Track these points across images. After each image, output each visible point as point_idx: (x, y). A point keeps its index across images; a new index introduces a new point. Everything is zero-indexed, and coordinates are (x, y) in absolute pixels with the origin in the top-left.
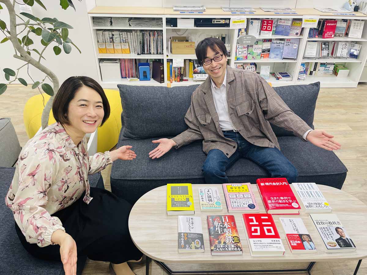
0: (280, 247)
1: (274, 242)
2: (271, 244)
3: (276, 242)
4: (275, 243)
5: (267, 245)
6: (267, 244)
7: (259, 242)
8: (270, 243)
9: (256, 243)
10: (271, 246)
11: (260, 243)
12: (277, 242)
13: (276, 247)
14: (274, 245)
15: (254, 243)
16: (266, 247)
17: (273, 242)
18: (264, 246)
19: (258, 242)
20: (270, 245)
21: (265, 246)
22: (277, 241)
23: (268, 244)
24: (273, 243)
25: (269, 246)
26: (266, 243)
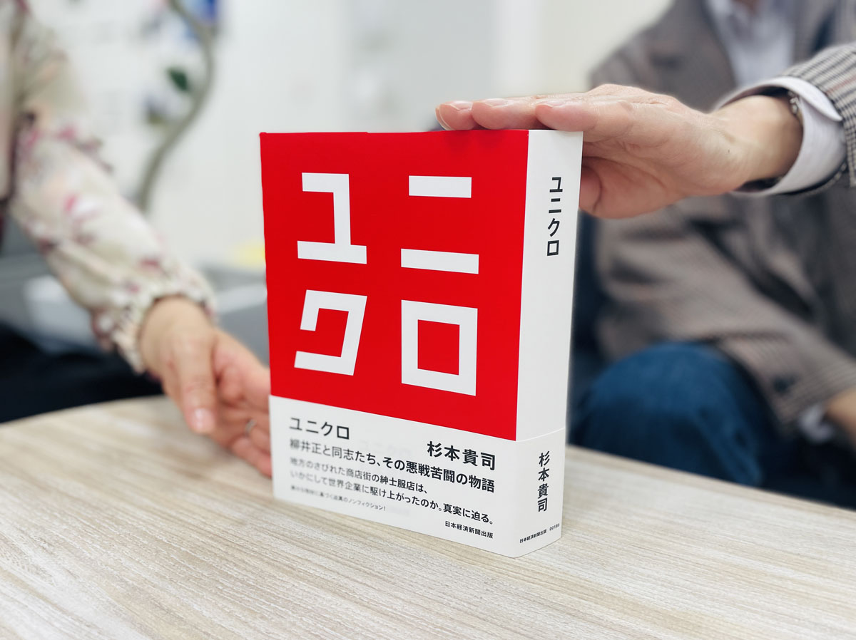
0: (476, 516)
1: (443, 463)
2: (417, 478)
3: (458, 466)
4: (449, 476)
5: (384, 480)
6: (383, 470)
7: (332, 440)
8: (411, 466)
9: (306, 446)
10: (411, 486)
11: (337, 451)
12: (469, 470)
13: (447, 508)
14: (436, 489)
15: (294, 444)
16: (374, 491)
17: (432, 462)
18: (354, 480)
19: (319, 438)
20: (401, 484)
21: (362, 482)
22: (470, 456)
23: (394, 474)
24: (436, 471)
25: (397, 490)
26: (380, 459)
